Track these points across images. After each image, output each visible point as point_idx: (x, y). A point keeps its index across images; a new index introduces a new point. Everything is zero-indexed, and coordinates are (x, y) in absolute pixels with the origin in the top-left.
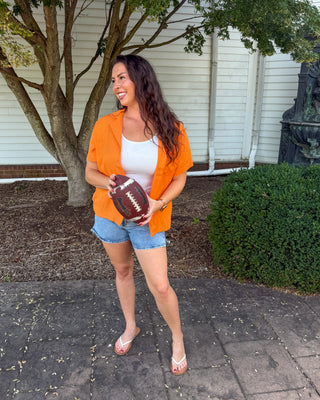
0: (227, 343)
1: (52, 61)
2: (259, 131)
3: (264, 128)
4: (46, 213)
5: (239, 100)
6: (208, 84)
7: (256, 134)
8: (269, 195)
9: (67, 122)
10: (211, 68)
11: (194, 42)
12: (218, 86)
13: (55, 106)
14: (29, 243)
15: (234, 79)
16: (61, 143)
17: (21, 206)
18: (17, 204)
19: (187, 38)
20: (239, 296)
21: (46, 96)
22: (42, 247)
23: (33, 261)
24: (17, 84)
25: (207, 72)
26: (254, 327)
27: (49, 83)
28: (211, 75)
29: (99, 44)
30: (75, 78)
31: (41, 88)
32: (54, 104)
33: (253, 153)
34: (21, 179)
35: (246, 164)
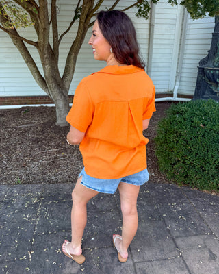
0: (177, 237)
2: (181, 73)
3: (184, 70)
4: (43, 131)
5: (167, 51)
6: (147, 40)
7: (179, 74)
8: (204, 125)
9: (55, 69)
10: (150, 29)
11: (142, 9)
12: (154, 41)
13: (46, 58)
14: (32, 153)
15: (165, 37)
16: (51, 84)
17: (26, 126)
18: (23, 124)
19: (138, 6)
20: (180, 197)
21: (40, 50)
22: (41, 156)
23: (35, 166)
24: (20, 42)
25: (147, 32)
26: (194, 224)
27: (42, 41)
28: (150, 34)
29: (76, 12)
30: (59, 37)
31: (36, 44)
34: (25, 106)
35: (171, 95)
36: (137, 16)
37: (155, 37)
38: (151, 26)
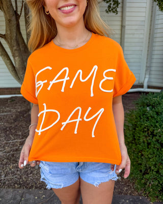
1: (8, 15)
2: (150, 67)
3: (154, 65)
5: (138, 48)
7: (149, 68)
10: (122, 30)
12: (126, 40)
13: (16, 50)
19: (107, 2)
21: (8, 43)
25: (119, 32)
28: (121, 34)
31: (4, 37)
32: (15, 48)
33: (146, 80)
34: (14, 96)
35: (142, 86)
36: (107, 12)
37: (126, 36)
38: (123, 27)
